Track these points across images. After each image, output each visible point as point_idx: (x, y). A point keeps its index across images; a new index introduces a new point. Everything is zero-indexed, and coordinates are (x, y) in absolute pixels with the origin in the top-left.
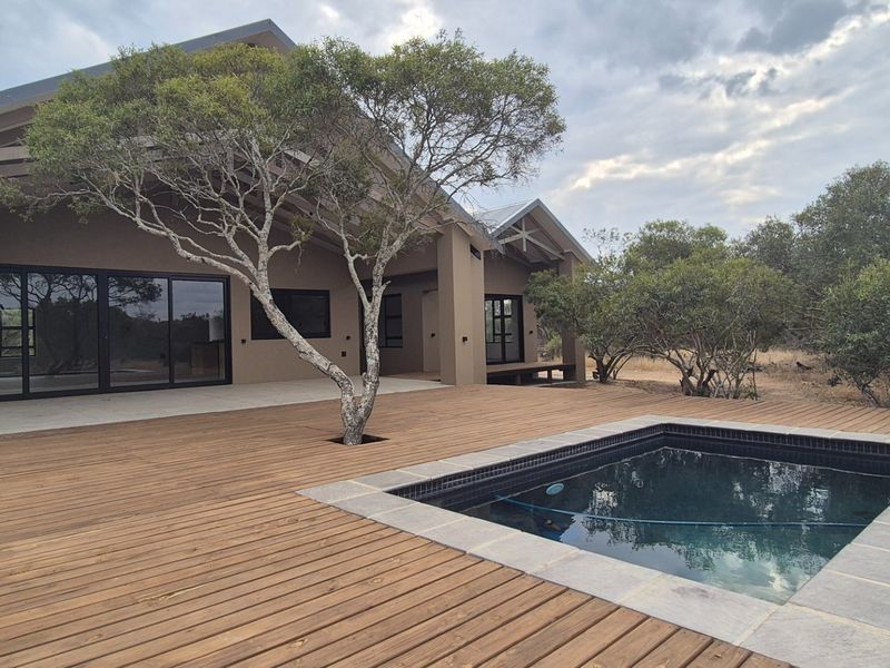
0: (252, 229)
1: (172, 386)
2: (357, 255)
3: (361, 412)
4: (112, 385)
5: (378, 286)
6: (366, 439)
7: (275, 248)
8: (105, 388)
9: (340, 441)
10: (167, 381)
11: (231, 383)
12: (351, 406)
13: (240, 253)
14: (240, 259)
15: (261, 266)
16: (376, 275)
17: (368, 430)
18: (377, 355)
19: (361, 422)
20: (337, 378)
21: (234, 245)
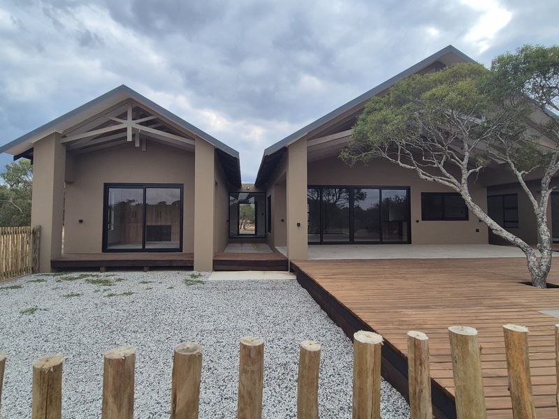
0: (458, 161)
1: (381, 243)
2: (522, 172)
3: (544, 268)
4: (355, 240)
5: (546, 190)
6: (549, 286)
7: (471, 171)
8: (352, 242)
9: (530, 284)
10: (379, 240)
11: (411, 243)
12: (536, 264)
13: (448, 175)
14: (448, 178)
15: (463, 181)
16: (545, 183)
17: (550, 280)
18: (548, 233)
19: (545, 275)
20: (522, 246)
21: (444, 171)
